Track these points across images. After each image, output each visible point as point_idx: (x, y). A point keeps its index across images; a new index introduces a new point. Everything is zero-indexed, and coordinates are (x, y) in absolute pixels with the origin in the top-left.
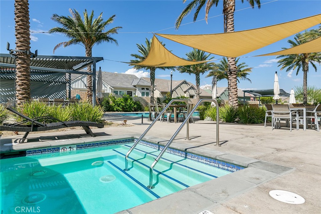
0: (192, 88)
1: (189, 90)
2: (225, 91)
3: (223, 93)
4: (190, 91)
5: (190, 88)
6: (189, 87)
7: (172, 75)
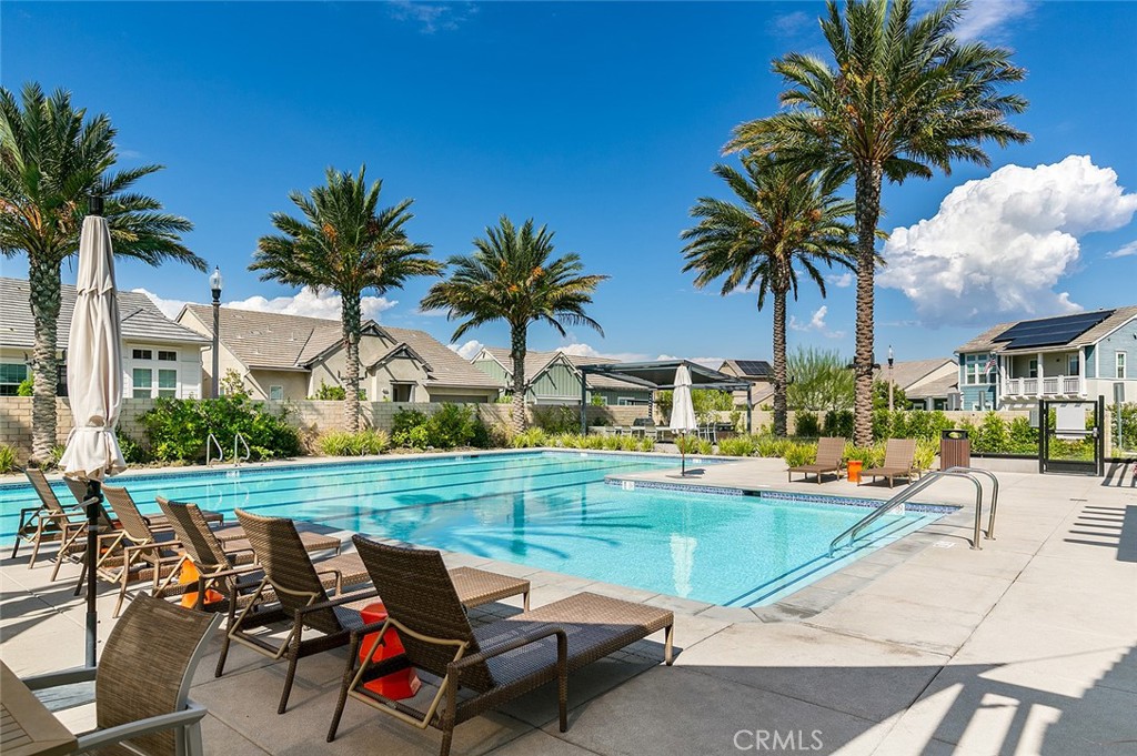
0: (404, 354)
1: (389, 361)
2: (551, 367)
3: (542, 375)
4: (394, 365)
5: (396, 355)
6: (392, 347)
7: (217, 293)
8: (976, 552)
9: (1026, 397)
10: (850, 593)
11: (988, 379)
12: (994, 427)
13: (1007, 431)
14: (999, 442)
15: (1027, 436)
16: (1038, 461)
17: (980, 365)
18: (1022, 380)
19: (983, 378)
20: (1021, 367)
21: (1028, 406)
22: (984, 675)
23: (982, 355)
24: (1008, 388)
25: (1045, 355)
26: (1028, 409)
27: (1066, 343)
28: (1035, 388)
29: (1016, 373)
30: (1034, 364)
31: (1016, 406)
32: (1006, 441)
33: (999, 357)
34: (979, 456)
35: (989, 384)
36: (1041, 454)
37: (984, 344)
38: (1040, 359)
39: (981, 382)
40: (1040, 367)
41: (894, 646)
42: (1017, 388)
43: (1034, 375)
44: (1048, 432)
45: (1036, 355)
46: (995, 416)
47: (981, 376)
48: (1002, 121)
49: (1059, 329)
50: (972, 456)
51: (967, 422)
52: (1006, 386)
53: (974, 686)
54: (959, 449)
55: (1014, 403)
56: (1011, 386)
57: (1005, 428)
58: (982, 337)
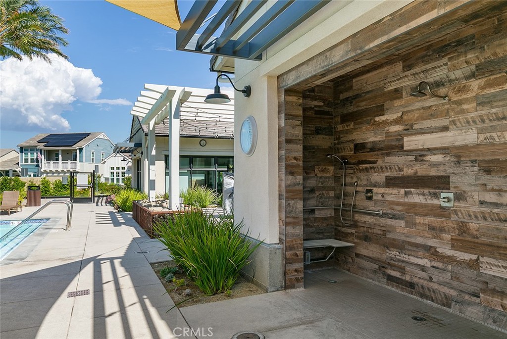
8: (67, 232)
9: (54, 170)
10: (32, 251)
11: (35, 161)
12: (46, 184)
13: (52, 186)
14: (48, 191)
15: (61, 188)
16: (70, 199)
17: (31, 154)
18: (52, 162)
19: (32, 160)
20: (51, 156)
21: (61, 175)
22: (97, 258)
23: (32, 149)
24: (45, 166)
25: (62, 150)
26: (61, 176)
27: (72, 146)
28: (58, 166)
29: (49, 159)
30: (57, 155)
31: (49, 175)
32: (52, 191)
33: (41, 150)
34: (44, 198)
35: (35, 163)
36: (71, 195)
37: (33, 143)
38: (60, 152)
39: (31, 162)
40: (60, 156)
41: (63, 259)
42: (49, 166)
43: (57, 160)
44: (74, 186)
45: (59, 150)
46: (46, 179)
47: (31, 159)
48: (58, 47)
49: (69, 139)
50: (42, 198)
51: (32, 183)
52: (45, 165)
53: (97, 262)
54: (35, 195)
55: (48, 173)
56: (47, 165)
57: (51, 185)
58: (32, 139)
